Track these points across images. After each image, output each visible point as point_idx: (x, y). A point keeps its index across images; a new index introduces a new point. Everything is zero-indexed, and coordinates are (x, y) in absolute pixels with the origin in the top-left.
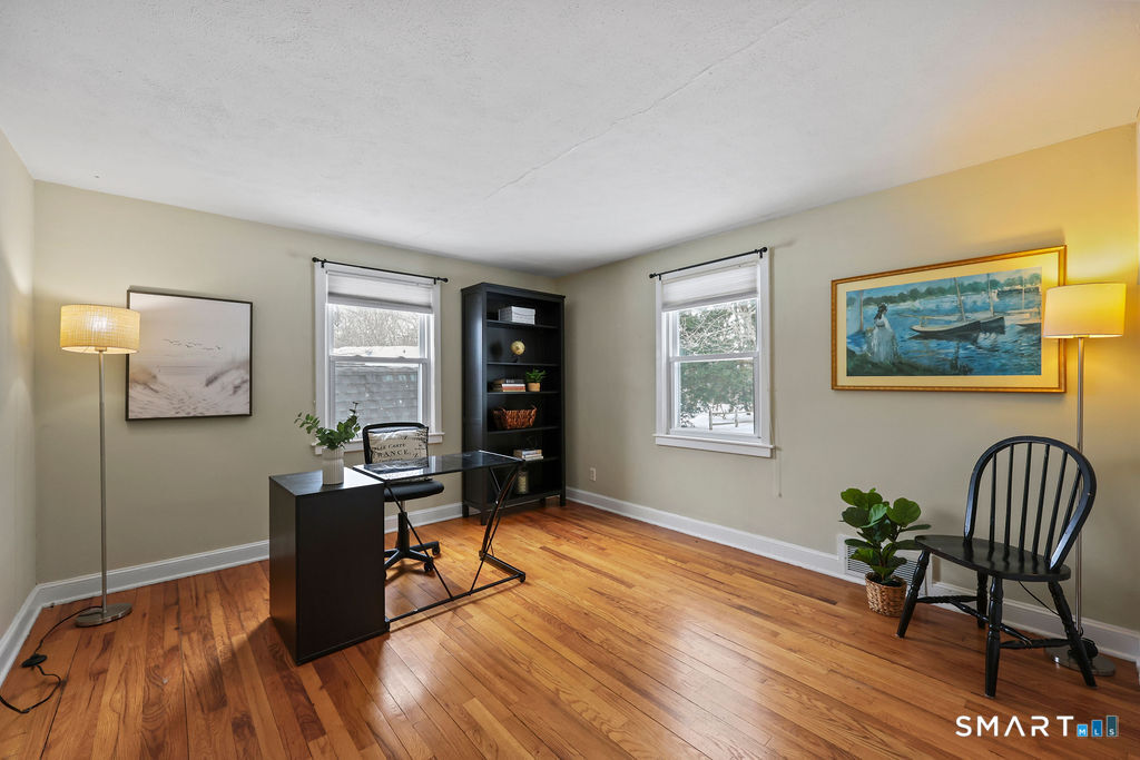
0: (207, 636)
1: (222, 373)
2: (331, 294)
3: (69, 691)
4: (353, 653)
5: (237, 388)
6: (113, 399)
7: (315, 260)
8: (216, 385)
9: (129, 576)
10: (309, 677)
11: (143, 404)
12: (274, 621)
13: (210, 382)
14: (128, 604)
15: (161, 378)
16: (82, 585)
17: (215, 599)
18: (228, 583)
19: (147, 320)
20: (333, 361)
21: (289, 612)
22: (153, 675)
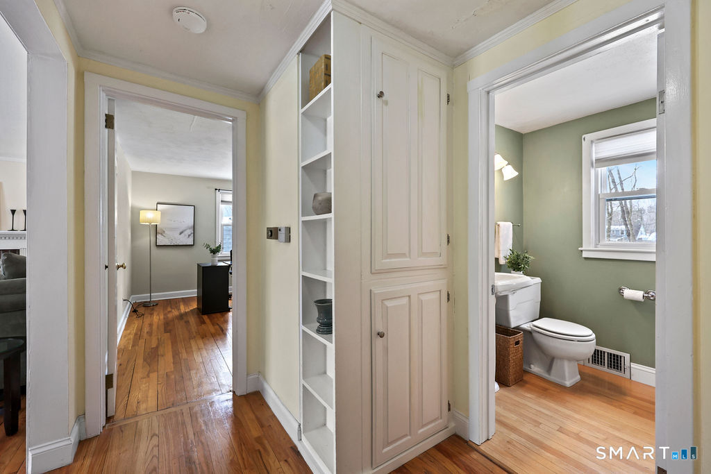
0: (179, 309)
1: (185, 230)
2: (222, 201)
3: (145, 316)
4: (219, 315)
5: (189, 236)
6: (153, 239)
7: (216, 189)
8: (182, 234)
9: (157, 296)
10: (205, 317)
11: (162, 240)
12: (197, 308)
13: (181, 234)
14: (157, 304)
15: (166, 232)
16: (144, 297)
17: (181, 303)
18: (186, 301)
19: (163, 213)
20: (223, 226)
21: (201, 307)
22: (165, 315)
